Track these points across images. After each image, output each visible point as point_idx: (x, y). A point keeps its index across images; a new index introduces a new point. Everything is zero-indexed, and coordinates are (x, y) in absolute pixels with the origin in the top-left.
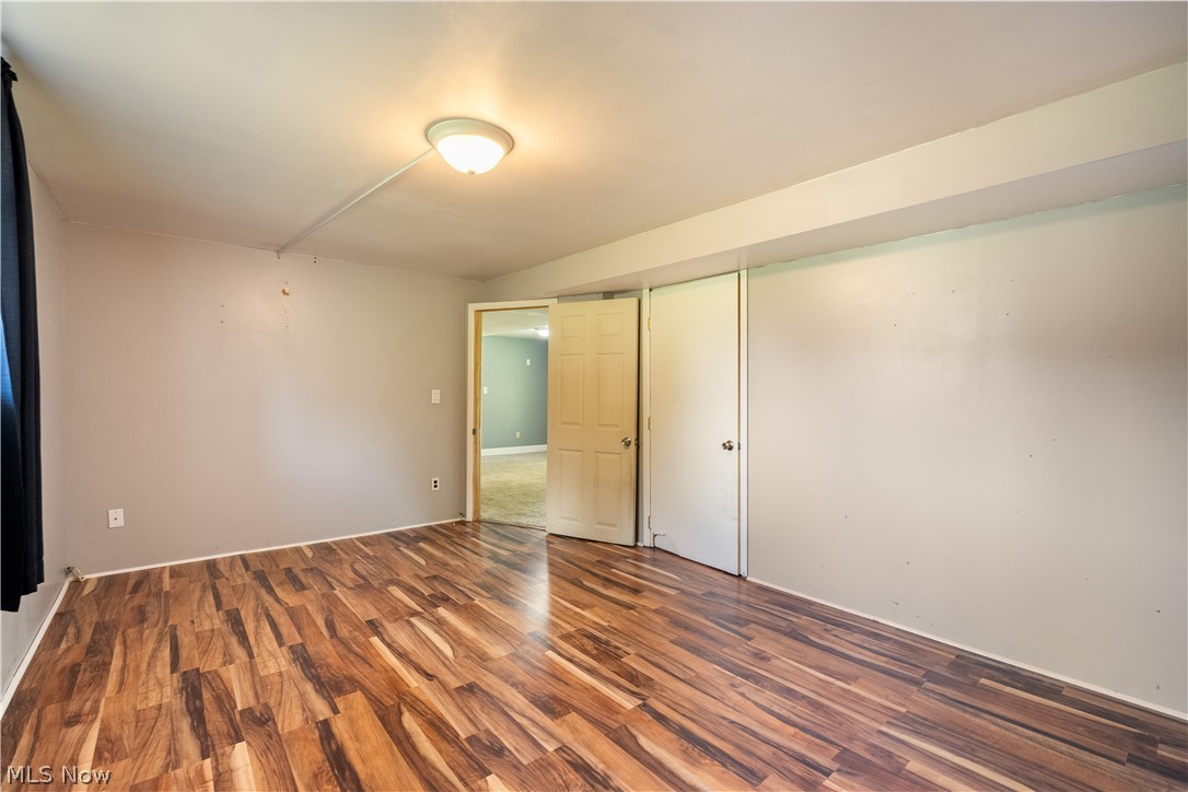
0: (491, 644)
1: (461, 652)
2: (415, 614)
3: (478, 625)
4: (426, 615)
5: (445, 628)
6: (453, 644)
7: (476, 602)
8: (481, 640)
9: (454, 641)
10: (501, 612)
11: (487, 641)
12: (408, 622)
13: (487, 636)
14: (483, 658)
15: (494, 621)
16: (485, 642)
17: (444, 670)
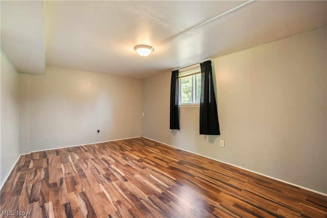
0: (140, 178)
1: (148, 176)
2: (169, 189)
3: (144, 184)
4: (165, 189)
5: (155, 183)
6: (150, 178)
7: (147, 196)
8: (143, 179)
9: (150, 179)
10: (136, 190)
11: (140, 179)
12: (169, 186)
13: (141, 181)
14: (142, 174)
15: (139, 186)
16: (141, 178)
17: (150, 171)
